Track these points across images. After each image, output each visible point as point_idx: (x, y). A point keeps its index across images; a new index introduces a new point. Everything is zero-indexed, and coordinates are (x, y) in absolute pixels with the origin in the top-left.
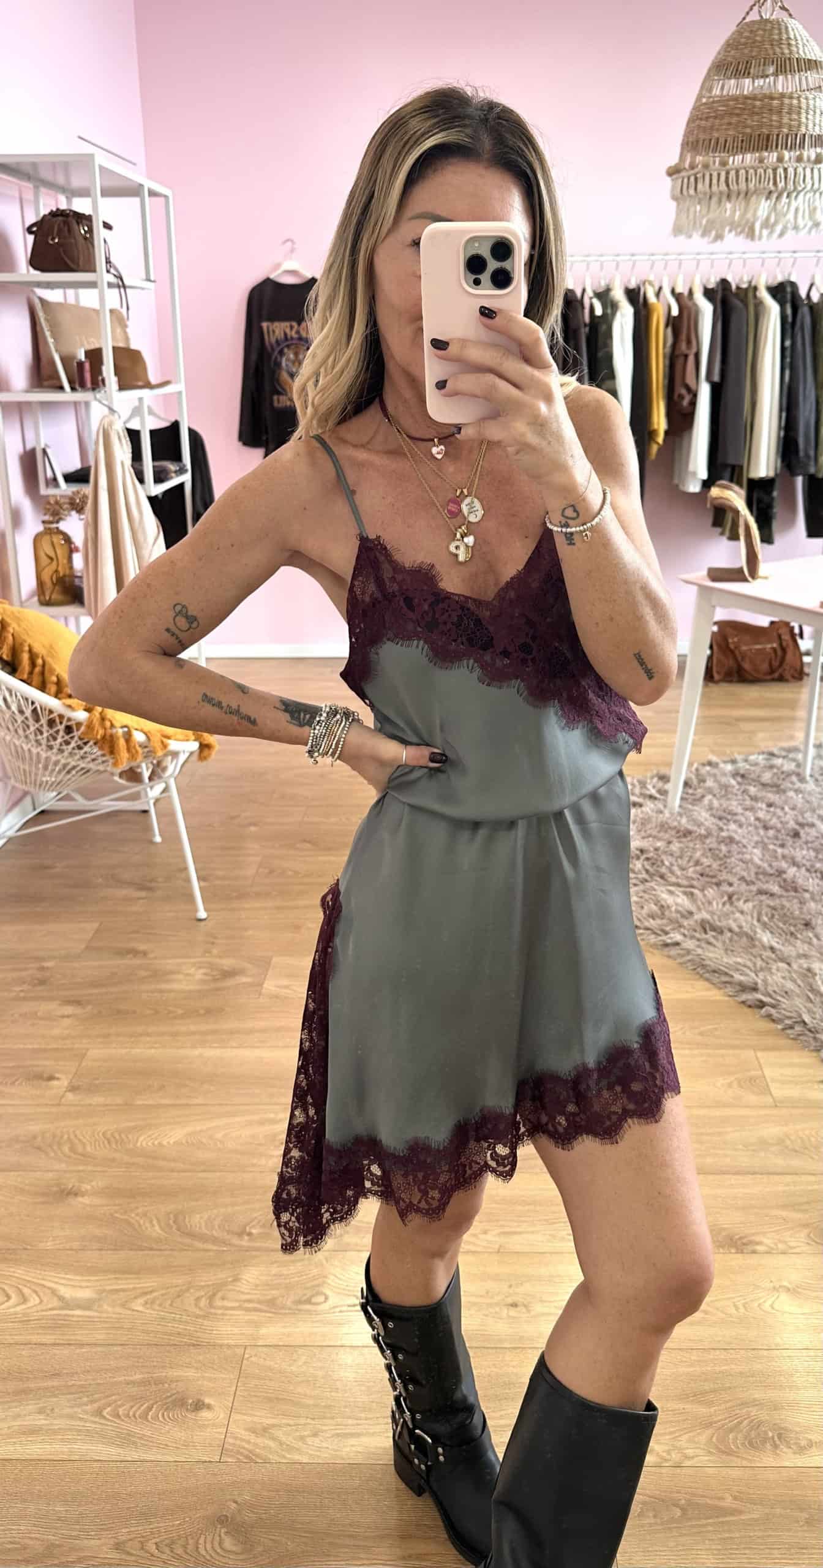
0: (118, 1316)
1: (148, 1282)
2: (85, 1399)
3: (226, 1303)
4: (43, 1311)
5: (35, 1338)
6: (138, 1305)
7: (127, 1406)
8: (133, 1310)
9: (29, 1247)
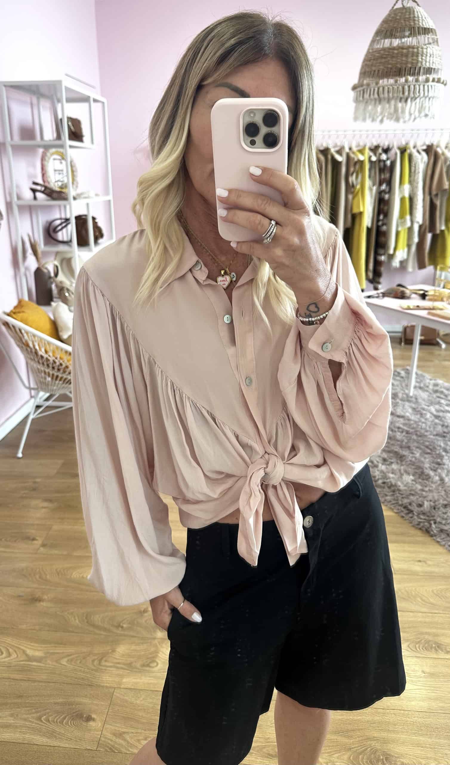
0: (53, 667)
1: (70, 650)
2: (34, 711)
3: (108, 664)
4: (17, 661)
5: (12, 676)
6: (64, 662)
7: (54, 716)
8: (61, 664)
9: (15, 627)
